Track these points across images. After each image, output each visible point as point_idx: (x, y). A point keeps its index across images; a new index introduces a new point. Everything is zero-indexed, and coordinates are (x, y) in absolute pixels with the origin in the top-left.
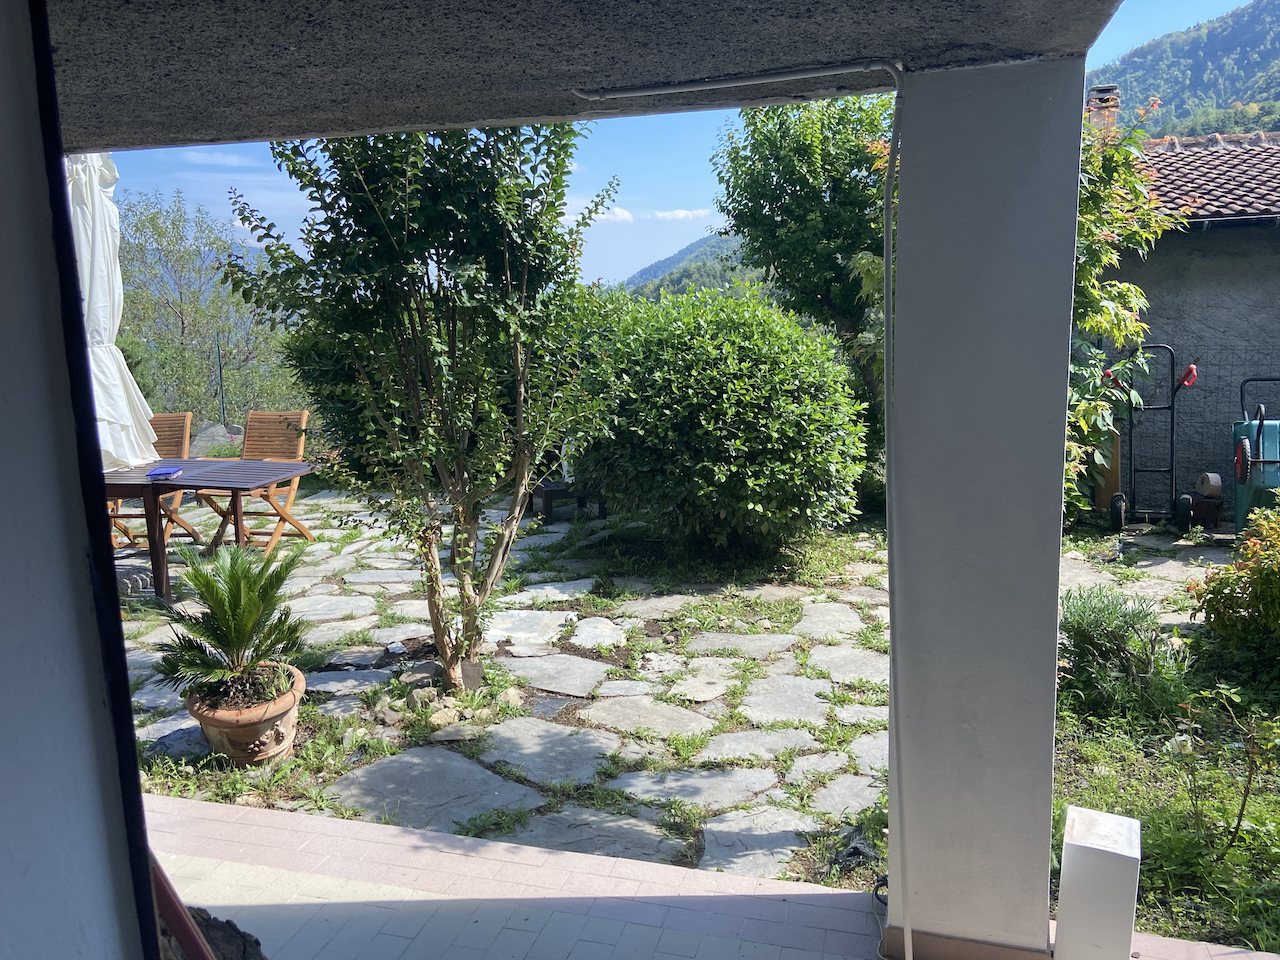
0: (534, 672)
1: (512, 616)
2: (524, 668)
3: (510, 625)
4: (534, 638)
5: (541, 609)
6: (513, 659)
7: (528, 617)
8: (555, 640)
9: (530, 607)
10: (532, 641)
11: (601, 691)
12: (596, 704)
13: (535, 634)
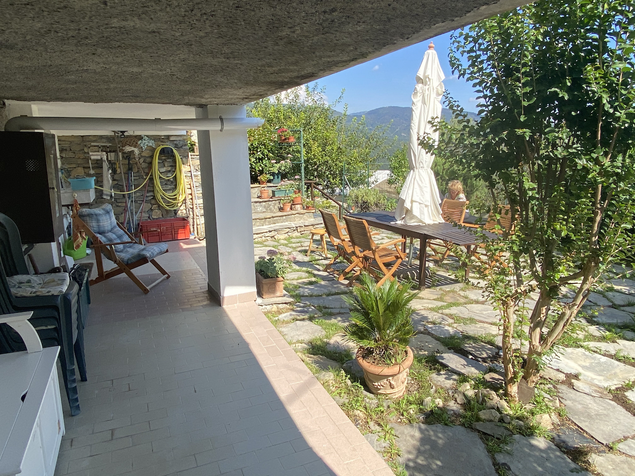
0: (580, 406)
1: (594, 358)
2: (574, 401)
3: (588, 364)
4: (599, 381)
5: (619, 360)
6: (572, 391)
7: (605, 363)
8: (613, 388)
9: (611, 356)
10: (596, 382)
11: (621, 446)
12: (610, 455)
13: (601, 378)
